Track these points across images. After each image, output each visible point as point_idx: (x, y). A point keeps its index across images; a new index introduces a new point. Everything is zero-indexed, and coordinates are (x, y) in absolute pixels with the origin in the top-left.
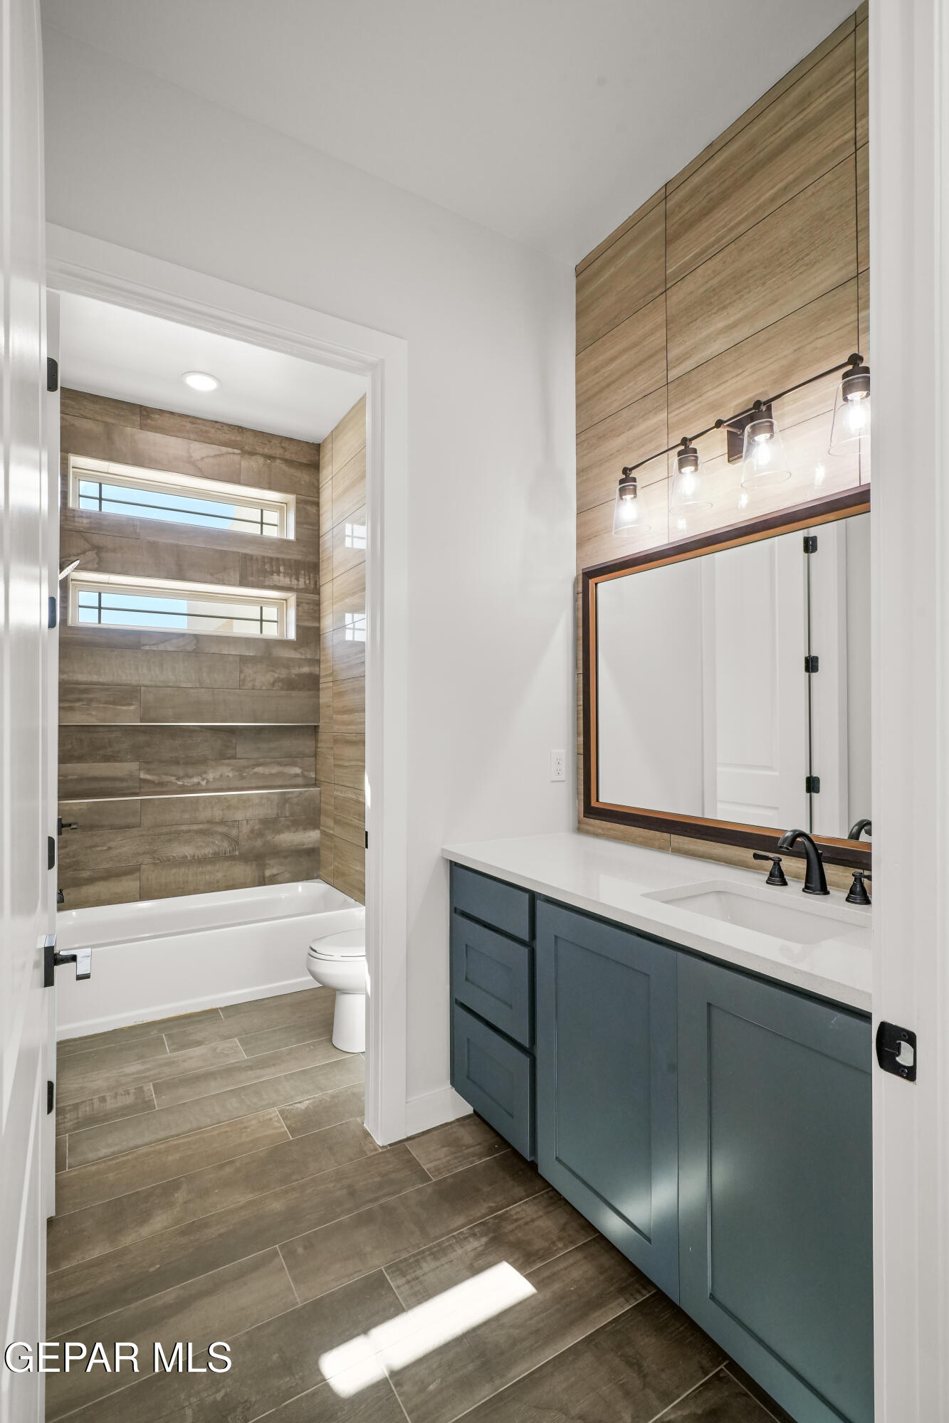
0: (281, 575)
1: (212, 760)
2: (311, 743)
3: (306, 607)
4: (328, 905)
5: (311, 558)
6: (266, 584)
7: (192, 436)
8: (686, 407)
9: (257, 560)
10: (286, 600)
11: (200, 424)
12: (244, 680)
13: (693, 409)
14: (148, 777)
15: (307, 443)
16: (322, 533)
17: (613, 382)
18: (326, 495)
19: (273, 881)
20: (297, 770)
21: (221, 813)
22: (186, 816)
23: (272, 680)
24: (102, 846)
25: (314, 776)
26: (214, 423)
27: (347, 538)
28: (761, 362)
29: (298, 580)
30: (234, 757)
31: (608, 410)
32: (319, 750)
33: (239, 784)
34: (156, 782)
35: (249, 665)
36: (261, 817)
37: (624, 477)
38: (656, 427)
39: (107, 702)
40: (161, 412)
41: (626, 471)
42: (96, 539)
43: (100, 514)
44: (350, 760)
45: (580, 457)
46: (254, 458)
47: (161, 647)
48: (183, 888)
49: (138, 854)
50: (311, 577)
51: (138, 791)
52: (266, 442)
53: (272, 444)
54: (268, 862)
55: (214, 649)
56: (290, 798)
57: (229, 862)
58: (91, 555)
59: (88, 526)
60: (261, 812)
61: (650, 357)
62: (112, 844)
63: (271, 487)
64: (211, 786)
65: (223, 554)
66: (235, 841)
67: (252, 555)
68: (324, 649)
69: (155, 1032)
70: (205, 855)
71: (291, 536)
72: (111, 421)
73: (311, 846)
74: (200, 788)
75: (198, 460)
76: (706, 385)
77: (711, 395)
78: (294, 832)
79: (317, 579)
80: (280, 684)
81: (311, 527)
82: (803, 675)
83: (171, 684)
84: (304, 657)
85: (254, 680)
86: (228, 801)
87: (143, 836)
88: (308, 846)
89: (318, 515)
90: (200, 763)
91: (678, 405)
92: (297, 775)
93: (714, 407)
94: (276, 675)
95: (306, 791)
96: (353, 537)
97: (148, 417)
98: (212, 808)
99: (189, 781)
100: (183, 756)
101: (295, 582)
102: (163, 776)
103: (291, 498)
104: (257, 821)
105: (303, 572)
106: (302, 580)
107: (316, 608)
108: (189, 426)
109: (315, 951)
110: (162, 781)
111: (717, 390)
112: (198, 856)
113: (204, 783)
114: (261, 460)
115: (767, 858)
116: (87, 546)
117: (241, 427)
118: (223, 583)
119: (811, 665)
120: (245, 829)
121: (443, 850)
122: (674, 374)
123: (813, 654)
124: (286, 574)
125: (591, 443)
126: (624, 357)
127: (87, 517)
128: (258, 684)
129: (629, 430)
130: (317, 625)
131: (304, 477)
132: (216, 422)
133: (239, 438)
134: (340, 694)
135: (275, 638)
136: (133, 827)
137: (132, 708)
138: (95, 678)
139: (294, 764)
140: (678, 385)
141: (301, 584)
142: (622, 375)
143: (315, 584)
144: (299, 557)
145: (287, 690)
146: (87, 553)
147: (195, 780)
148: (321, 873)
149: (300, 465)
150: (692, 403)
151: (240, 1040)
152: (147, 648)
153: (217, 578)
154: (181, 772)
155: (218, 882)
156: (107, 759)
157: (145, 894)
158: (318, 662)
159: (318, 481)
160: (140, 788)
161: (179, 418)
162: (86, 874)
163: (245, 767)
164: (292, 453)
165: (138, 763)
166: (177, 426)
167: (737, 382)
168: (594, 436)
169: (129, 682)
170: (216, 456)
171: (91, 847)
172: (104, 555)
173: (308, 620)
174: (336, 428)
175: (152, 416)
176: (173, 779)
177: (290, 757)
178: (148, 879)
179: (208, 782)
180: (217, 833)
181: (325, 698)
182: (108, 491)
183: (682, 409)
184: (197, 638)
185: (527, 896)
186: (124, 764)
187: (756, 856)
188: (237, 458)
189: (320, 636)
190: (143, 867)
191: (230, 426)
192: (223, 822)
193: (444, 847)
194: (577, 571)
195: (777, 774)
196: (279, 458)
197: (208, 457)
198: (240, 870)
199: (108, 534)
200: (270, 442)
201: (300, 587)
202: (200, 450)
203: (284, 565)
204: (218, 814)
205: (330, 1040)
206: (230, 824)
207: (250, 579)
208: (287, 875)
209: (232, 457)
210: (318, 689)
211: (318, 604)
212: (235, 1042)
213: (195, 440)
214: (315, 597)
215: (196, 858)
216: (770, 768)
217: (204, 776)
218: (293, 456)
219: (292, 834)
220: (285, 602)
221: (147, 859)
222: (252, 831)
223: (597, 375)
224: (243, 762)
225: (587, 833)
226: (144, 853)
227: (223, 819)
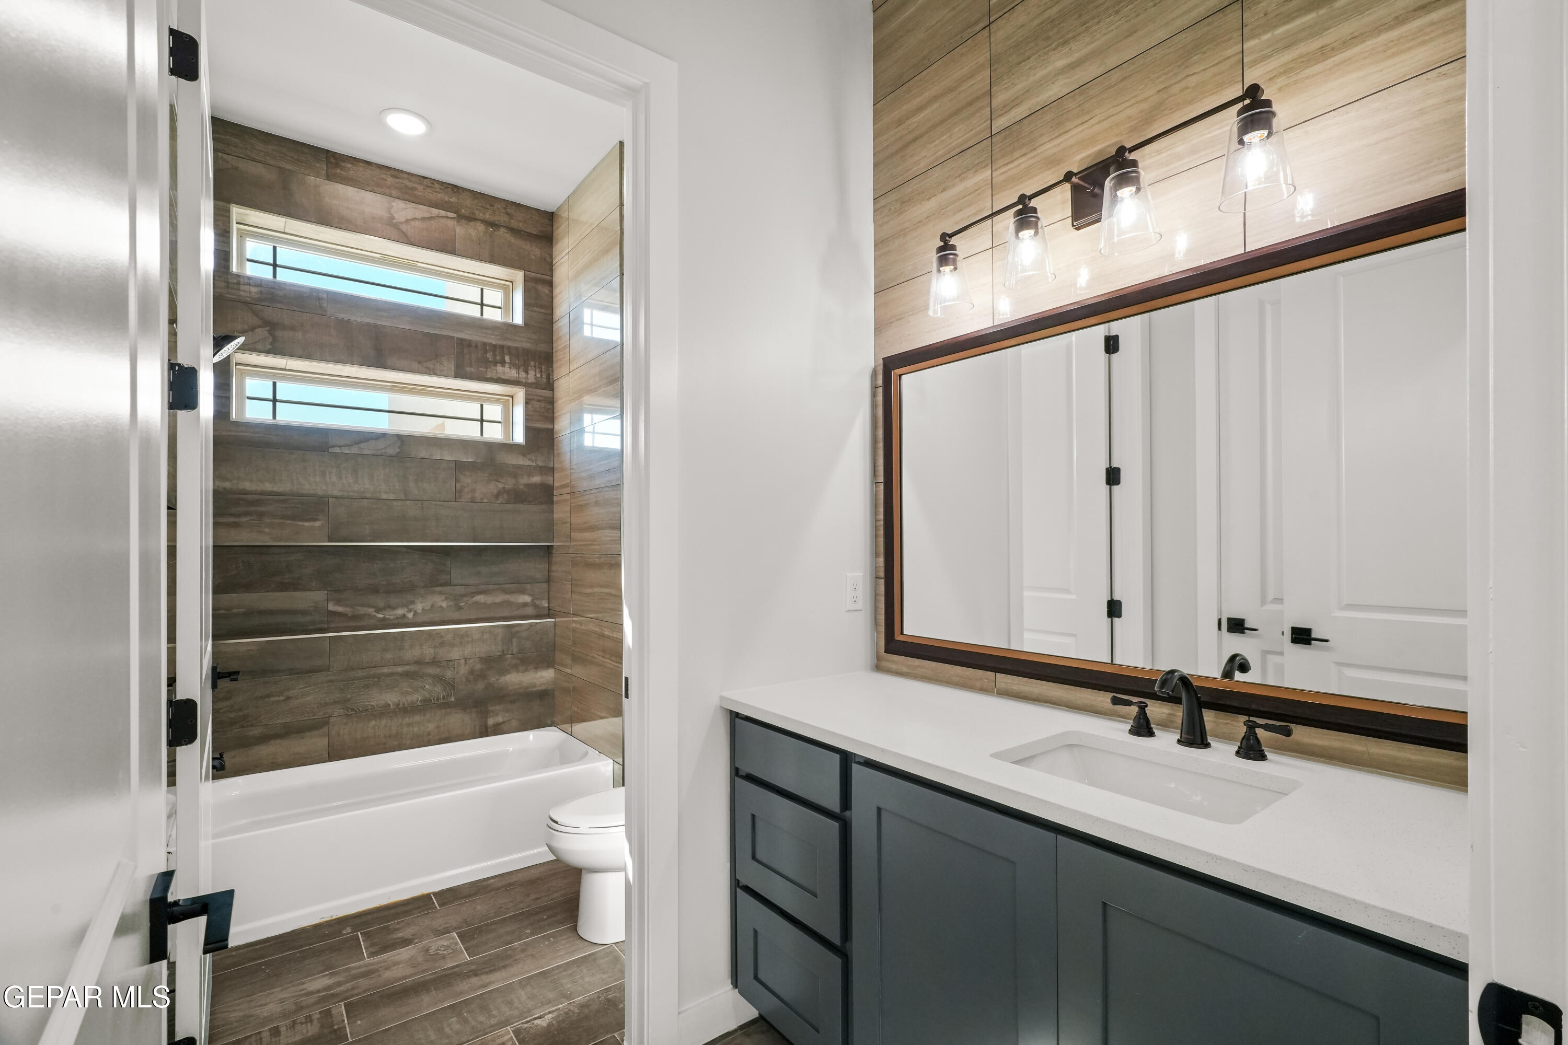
0: (507, 366)
1: (422, 588)
2: (543, 566)
3: (537, 405)
4: (565, 758)
5: (542, 347)
6: (488, 377)
7: (394, 192)
8: (1015, 163)
9: (476, 346)
10: (512, 397)
11: (403, 179)
12: (461, 491)
13: (1023, 166)
14: (340, 609)
15: (537, 210)
16: (555, 318)
17: (921, 136)
18: (561, 272)
19: (498, 730)
20: (527, 599)
21: (432, 651)
22: (389, 656)
23: (495, 492)
24: (279, 696)
25: (547, 605)
26: (423, 179)
27: (585, 326)
28: (1114, 106)
29: (527, 372)
30: (448, 584)
31: (915, 169)
32: (552, 574)
33: (456, 615)
34: (349, 615)
35: (467, 473)
36: (482, 655)
37: (942, 244)
38: (976, 188)
39: (284, 517)
40: (354, 160)
41: (944, 237)
42: (269, 313)
43: (275, 282)
44: (591, 587)
45: (878, 224)
46: (472, 224)
47: (354, 450)
48: (385, 744)
49: (326, 704)
50: (543, 370)
51: (326, 626)
52: (488, 206)
53: (495, 207)
54: (490, 708)
55: (423, 454)
56: (518, 632)
57: (443, 711)
58: (261, 332)
59: (256, 296)
60: (482, 649)
61: (970, 104)
62: (291, 693)
63: (493, 260)
64: (420, 619)
65: (434, 338)
66: (451, 685)
67: (470, 341)
68: (559, 454)
69: (349, 930)
70: (413, 702)
71: (518, 319)
72: (289, 167)
73: (543, 688)
74: (405, 621)
75: (401, 223)
76: (1042, 135)
77: (1049, 148)
78: (523, 672)
79: (550, 372)
80: (505, 496)
81: (543, 311)
82: (1104, 488)
83: (368, 495)
84: (534, 464)
85: (473, 491)
86: (442, 637)
87: (331, 681)
88: (540, 688)
89: (551, 297)
90: (407, 590)
91: (1006, 160)
92: (525, 605)
93: (1051, 162)
94: (500, 486)
95: (537, 623)
96: (592, 325)
97: (337, 165)
98: (421, 645)
99: (390, 613)
100: (384, 583)
101: (523, 375)
102: (359, 608)
103: (519, 276)
104: (477, 660)
105: (532, 363)
106: (532, 374)
107: (551, 407)
108: (390, 180)
109: (556, 822)
110: (356, 613)
111: (1056, 142)
112: (404, 704)
113: (410, 615)
114: (481, 227)
115: (1129, 703)
116: (257, 321)
117: (456, 186)
118: (434, 373)
119: (1113, 476)
120: (463, 670)
121: (722, 698)
122: (1000, 123)
123: (1115, 465)
124: (513, 365)
125: (893, 208)
126: (935, 106)
127: (256, 286)
128: (478, 495)
129: (942, 192)
130: (551, 427)
131: (535, 251)
132: (425, 178)
133: (453, 200)
134: (580, 508)
135: (499, 441)
136: (320, 671)
137: (317, 524)
138: (268, 487)
139: (523, 592)
140: (1005, 138)
141: (531, 377)
142: (934, 127)
143: (548, 378)
144: (527, 345)
145: (515, 503)
146: (257, 330)
147: (400, 612)
148: (555, 719)
149: (530, 237)
150: (1023, 159)
151: (461, 936)
152: (337, 450)
153: (426, 368)
154: (380, 601)
155: (429, 734)
156: (284, 587)
157: (335, 753)
158: (552, 470)
159: (551, 256)
160: (329, 622)
161: (378, 170)
162: (256, 731)
163: (463, 596)
164: (520, 221)
165: (326, 592)
166: (375, 179)
167: (1084, 130)
168: (897, 200)
169: (312, 492)
170: (423, 219)
171: (262, 698)
172: (279, 333)
173: (538, 421)
174: (574, 192)
175: (343, 164)
176: (371, 611)
177: (518, 583)
178: (338, 735)
179: (415, 613)
180: (429, 675)
181: (560, 512)
182: (286, 255)
183: (1010, 166)
184: (402, 439)
185: (837, 757)
186: (308, 593)
187: (1116, 701)
188: (451, 223)
189: (553, 439)
190: (332, 720)
191: (442, 183)
192: (435, 662)
193: (722, 694)
194: (875, 362)
195: (1074, 597)
196: (503, 226)
197: (414, 219)
198: (457, 719)
199: (284, 307)
200: (492, 206)
201: (530, 381)
202: (403, 211)
203: (510, 354)
204: (428, 652)
205: (575, 929)
206: (444, 663)
207: (468, 369)
208: (514, 723)
209: (447, 222)
210: (551, 502)
211: (551, 402)
212: (453, 938)
213: (399, 198)
214: (547, 393)
215: (401, 706)
216: (1067, 591)
217: (411, 607)
218: (520, 224)
219: (520, 674)
220: (511, 398)
221: (338, 711)
222: (472, 672)
223: (900, 128)
224: (460, 590)
225: (888, 671)
226: (335, 703)
227: (434, 658)
